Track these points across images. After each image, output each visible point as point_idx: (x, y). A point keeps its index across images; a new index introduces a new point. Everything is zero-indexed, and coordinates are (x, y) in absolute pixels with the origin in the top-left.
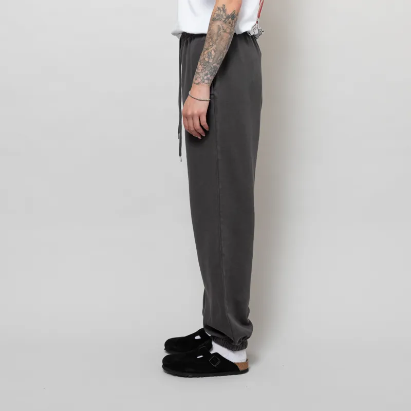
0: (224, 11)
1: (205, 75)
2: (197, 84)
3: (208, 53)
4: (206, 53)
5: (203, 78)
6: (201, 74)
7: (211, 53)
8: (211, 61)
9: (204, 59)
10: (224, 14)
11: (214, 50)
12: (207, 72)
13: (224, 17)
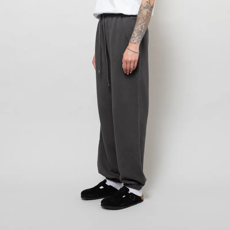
0: (150, 3)
1: (139, 39)
2: (134, 43)
3: (141, 26)
4: (139, 26)
5: (138, 40)
6: (136, 38)
7: (143, 26)
8: (142, 31)
9: (139, 29)
10: (150, 5)
11: (144, 25)
12: (140, 37)
13: (150, 7)
